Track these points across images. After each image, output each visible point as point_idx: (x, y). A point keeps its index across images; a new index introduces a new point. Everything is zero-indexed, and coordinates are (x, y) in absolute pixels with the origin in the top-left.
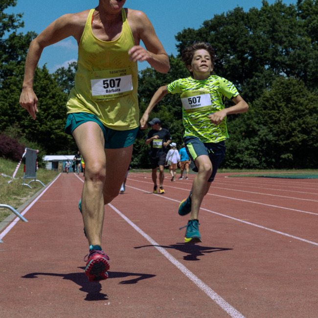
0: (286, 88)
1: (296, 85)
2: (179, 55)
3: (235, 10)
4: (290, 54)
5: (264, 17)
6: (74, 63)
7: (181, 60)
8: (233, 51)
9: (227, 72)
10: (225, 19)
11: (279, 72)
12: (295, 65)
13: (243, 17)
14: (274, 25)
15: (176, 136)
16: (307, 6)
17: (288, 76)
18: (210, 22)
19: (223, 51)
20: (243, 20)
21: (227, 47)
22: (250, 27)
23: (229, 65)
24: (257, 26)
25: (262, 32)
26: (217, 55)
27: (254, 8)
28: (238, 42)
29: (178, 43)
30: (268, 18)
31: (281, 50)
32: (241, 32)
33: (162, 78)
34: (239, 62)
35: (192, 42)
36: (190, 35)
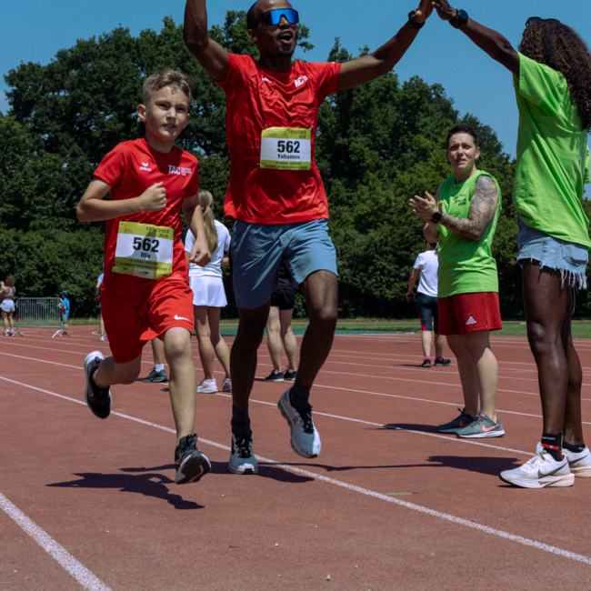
0: (203, 175)
1: (222, 170)
2: (12, 111)
3: (114, 32)
4: (213, 114)
5: (167, 46)
7: (16, 120)
8: (110, 107)
9: (100, 143)
10: (97, 48)
11: (192, 145)
12: (221, 134)
13: (129, 45)
14: (183, 61)
15: (5, 258)
16: (242, 30)
17: (208, 153)
18: (69, 53)
19: (92, 106)
20: (128, 50)
21: (100, 99)
22: (142, 65)
23: (103, 132)
24: (153, 62)
26: (81, 113)
27: (149, 30)
28: (119, 91)
29: (10, 89)
30: (173, 48)
31: (195, 107)
32: (127, 71)
34: (121, 126)
35: (36, 90)
36: (32, 76)
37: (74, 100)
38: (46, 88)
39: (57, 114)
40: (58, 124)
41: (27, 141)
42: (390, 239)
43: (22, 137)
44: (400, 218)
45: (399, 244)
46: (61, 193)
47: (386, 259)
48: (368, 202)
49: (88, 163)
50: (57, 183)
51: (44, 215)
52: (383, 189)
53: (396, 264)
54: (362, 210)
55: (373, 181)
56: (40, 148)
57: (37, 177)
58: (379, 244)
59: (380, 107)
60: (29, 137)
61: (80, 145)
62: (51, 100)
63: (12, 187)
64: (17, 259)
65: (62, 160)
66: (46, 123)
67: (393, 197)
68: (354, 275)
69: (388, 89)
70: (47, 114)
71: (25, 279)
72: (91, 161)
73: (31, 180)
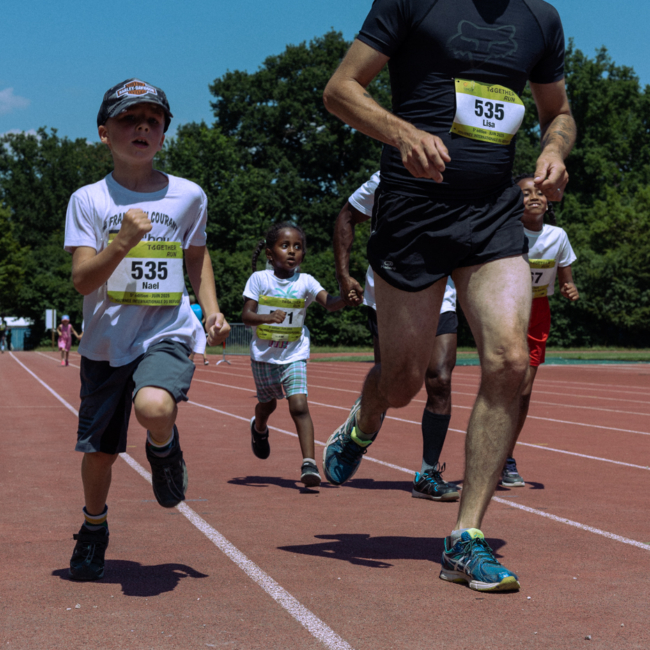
2: (217, 124)
3: (327, 36)
6: (10, 135)
7: (221, 133)
8: (323, 117)
9: (311, 157)
10: (308, 54)
13: (342, 50)
18: (278, 60)
19: (302, 117)
21: (311, 109)
23: (315, 145)
25: (378, 82)
26: (291, 124)
29: (215, 100)
33: (183, 168)
34: (333, 138)
35: (242, 99)
36: (239, 85)
37: (283, 110)
38: (254, 98)
39: (265, 126)
40: (267, 136)
41: (234, 156)
42: (630, 260)
43: (228, 151)
44: (642, 236)
45: (641, 265)
46: (270, 211)
47: (625, 282)
48: (606, 218)
49: (297, 178)
50: (265, 199)
51: (251, 235)
52: (623, 205)
53: (637, 286)
54: (599, 228)
55: (612, 195)
56: (247, 162)
57: (243, 194)
58: (617, 266)
59: (619, 113)
60: (235, 151)
61: (290, 159)
62: (259, 110)
63: (218, 205)
64: (223, 282)
65: (270, 176)
66: (254, 136)
67: (633, 214)
68: (590, 300)
69: (628, 93)
70: (255, 126)
71: (232, 303)
72: (302, 177)
73: (238, 197)
